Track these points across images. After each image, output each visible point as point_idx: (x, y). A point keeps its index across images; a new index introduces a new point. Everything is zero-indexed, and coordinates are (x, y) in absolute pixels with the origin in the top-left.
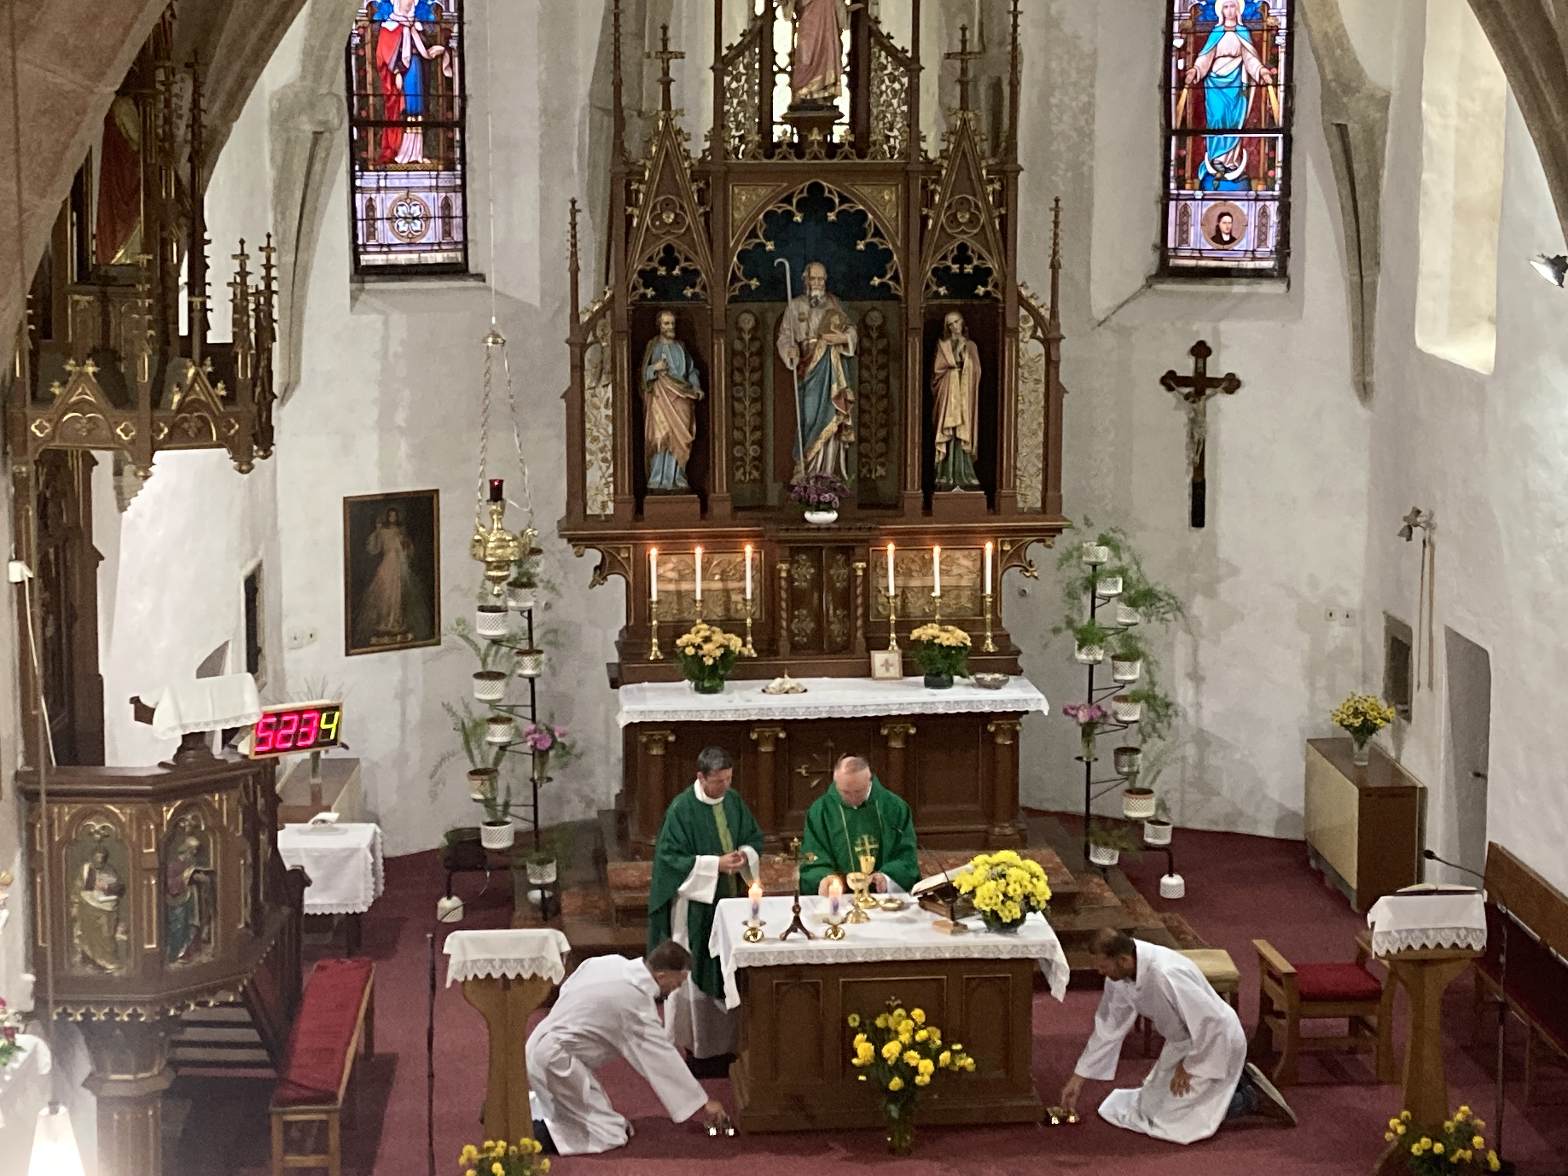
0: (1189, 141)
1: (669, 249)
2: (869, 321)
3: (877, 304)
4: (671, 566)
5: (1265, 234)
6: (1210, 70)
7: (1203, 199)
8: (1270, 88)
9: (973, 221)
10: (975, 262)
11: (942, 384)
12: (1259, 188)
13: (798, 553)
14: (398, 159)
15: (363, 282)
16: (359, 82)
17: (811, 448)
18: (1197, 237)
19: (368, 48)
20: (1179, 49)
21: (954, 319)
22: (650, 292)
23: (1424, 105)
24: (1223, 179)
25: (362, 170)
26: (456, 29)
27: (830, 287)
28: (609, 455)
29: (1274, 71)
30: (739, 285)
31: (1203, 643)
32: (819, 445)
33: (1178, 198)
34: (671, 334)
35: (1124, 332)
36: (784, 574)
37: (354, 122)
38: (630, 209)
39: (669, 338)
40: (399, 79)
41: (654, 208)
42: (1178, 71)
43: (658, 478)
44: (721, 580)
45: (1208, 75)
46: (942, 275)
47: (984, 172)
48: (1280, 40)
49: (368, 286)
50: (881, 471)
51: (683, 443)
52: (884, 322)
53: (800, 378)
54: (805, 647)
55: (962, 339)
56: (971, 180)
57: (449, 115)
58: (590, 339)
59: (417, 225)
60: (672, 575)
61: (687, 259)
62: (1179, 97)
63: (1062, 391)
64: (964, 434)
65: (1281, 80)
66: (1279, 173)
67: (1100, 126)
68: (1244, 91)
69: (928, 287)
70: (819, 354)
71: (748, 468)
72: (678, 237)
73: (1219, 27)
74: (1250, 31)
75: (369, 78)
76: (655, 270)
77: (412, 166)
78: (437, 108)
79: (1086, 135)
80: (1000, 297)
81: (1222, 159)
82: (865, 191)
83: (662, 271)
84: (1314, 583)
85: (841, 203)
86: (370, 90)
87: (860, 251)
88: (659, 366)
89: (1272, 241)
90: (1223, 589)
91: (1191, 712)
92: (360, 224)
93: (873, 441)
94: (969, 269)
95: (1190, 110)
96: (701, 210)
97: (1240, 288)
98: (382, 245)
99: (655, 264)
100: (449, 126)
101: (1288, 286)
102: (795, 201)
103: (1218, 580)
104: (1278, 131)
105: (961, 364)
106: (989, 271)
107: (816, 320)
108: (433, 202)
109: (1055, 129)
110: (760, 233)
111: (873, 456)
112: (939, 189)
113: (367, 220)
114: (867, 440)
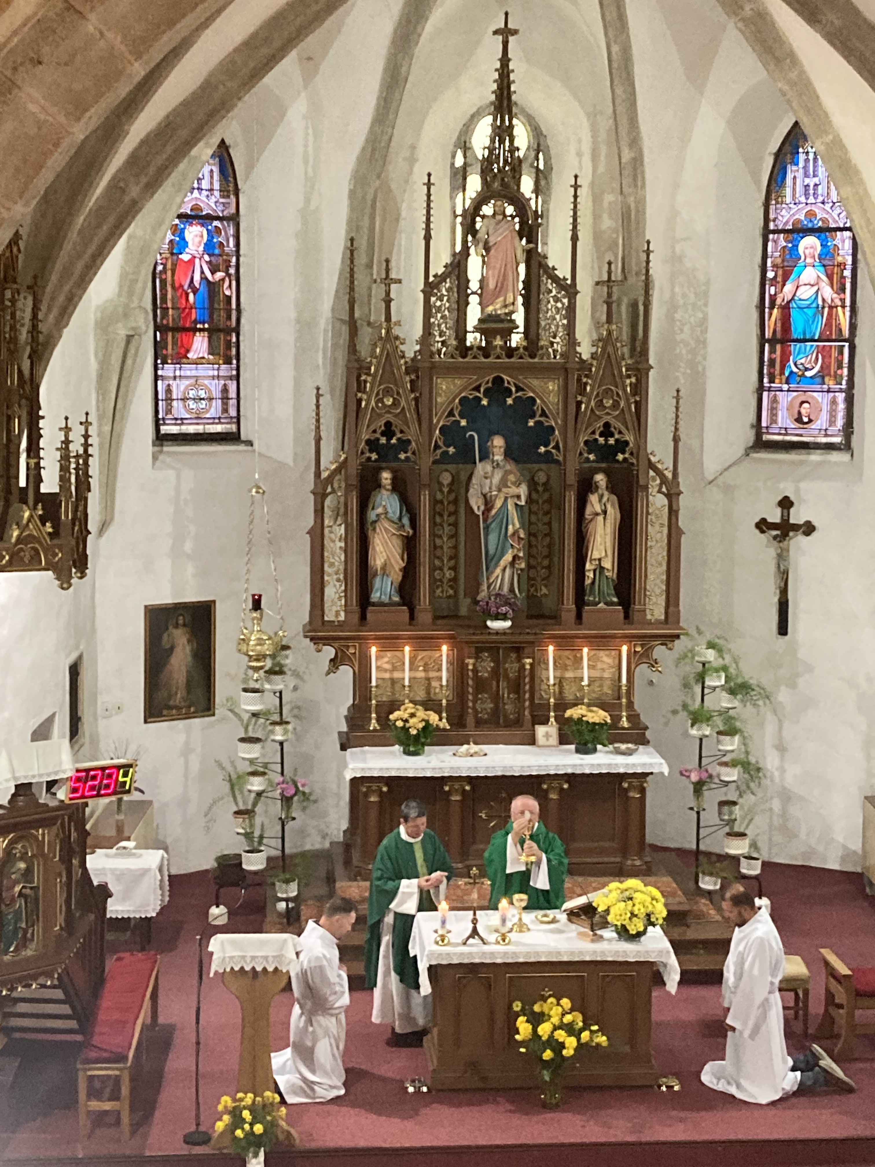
0: (778, 347)
1: (388, 424)
2: (536, 479)
3: (543, 466)
4: (386, 659)
5: (835, 417)
6: (794, 295)
7: (788, 391)
8: (839, 309)
9: (615, 405)
10: (617, 436)
11: (591, 526)
12: (830, 383)
13: (481, 652)
14: (190, 355)
15: (162, 445)
16: (161, 299)
17: (492, 573)
18: (784, 419)
19: (169, 273)
20: (772, 280)
21: (600, 478)
22: (374, 456)
25: (163, 363)
26: (234, 260)
27: (508, 454)
28: (342, 577)
29: (842, 296)
30: (439, 452)
31: (786, 724)
32: (498, 571)
33: (769, 390)
34: (389, 487)
35: (728, 490)
36: (470, 667)
37: (157, 328)
38: (359, 395)
39: (388, 490)
40: (191, 297)
41: (378, 394)
42: (770, 295)
43: (378, 594)
44: (424, 670)
45: (793, 299)
46: (591, 445)
47: (624, 370)
48: (847, 273)
49: (165, 449)
50: (544, 590)
52: (548, 480)
53: (485, 520)
54: (486, 722)
56: (614, 375)
57: (228, 323)
58: (329, 490)
59: (203, 404)
60: (388, 666)
61: (402, 432)
62: (771, 314)
63: (680, 532)
64: (607, 564)
65: (848, 302)
66: (845, 371)
67: (711, 336)
69: (581, 454)
71: (445, 587)
72: (396, 416)
73: (801, 263)
74: (824, 266)
75: (169, 296)
76: (378, 439)
78: (220, 319)
79: (702, 343)
80: (635, 461)
81: (803, 361)
82: (535, 383)
83: (383, 440)
84: (870, 680)
85: (517, 392)
86: (169, 305)
87: (531, 427)
88: (380, 510)
89: (840, 422)
90: (801, 682)
91: (777, 774)
92: (160, 403)
93: (539, 569)
94: (612, 441)
95: (779, 325)
96: (413, 396)
97: (815, 457)
98: (176, 419)
99: (378, 435)
100: (228, 331)
101: (852, 455)
102: (482, 390)
103: (798, 675)
104: (845, 341)
105: (605, 512)
106: (627, 443)
108: (215, 387)
109: (678, 338)
110: (456, 413)
111: (539, 579)
112: (590, 381)
113: (166, 400)
114: (534, 567)
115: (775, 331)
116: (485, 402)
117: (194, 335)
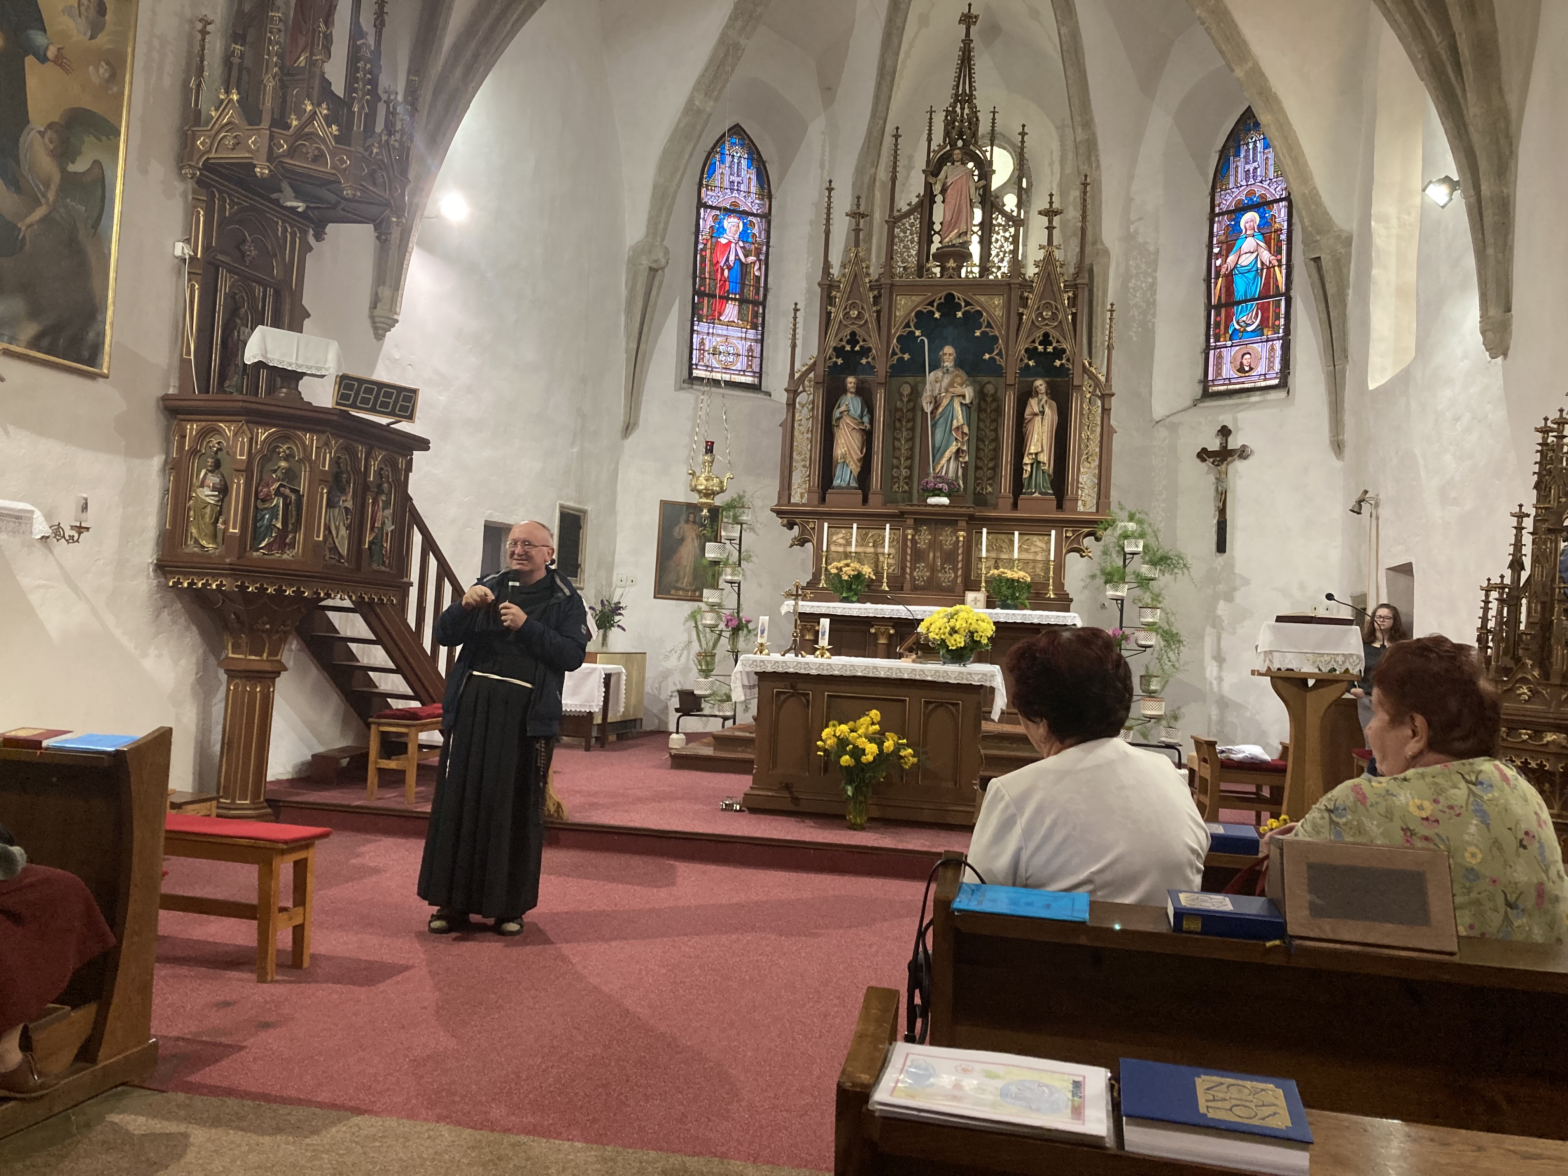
0: (1223, 311)
1: (853, 334)
2: (985, 391)
3: (991, 379)
4: (841, 535)
5: (1273, 362)
6: (1237, 263)
7: (1231, 346)
8: (1276, 268)
9: (1054, 316)
10: (1054, 344)
11: (1030, 426)
12: (1268, 333)
13: (921, 525)
14: (722, 318)
15: (692, 384)
16: (700, 270)
17: (938, 463)
18: (1228, 371)
19: (708, 252)
20: (1217, 254)
21: (1040, 384)
22: (840, 361)
23: (1373, 223)
24: (1245, 330)
25: (699, 321)
26: (764, 248)
27: (959, 363)
28: (808, 463)
29: (1279, 257)
30: (896, 357)
31: (1224, 635)
32: (944, 461)
33: (1216, 348)
34: (853, 390)
35: (1173, 428)
36: (910, 537)
37: (695, 292)
38: (829, 308)
39: (852, 393)
40: (726, 273)
41: (845, 308)
42: (1216, 267)
43: (839, 481)
44: (873, 546)
45: (1235, 267)
46: (1031, 353)
47: (1062, 285)
48: (1283, 237)
49: (695, 387)
50: (990, 489)
51: (855, 458)
52: (996, 392)
53: (933, 418)
54: (923, 588)
55: (1045, 398)
56: (1053, 291)
57: (756, 298)
58: (801, 389)
59: (731, 358)
60: (842, 541)
61: (864, 340)
62: (1216, 284)
63: (1111, 431)
64: (1044, 458)
65: (1284, 261)
66: (1282, 321)
67: (1161, 297)
68: (1259, 273)
69: (1022, 360)
70: (945, 402)
71: (901, 484)
72: (860, 326)
73: (1243, 235)
74: (1263, 234)
75: (707, 269)
76: (844, 347)
77: (730, 324)
78: (750, 293)
79: (1151, 304)
80: (1071, 367)
81: (1244, 319)
82: (983, 299)
83: (848, 348)
84: (1302, 587)
85: (966, 306)
86: (707, 276)
87: (977, 337)
88: (843, 408)
89: (1277, 367)
90: (1238, 595)
91: (1215, 683)
92: (694, 352)
93: (985, 469)
94: (1050, 349)
95: (1223, 291)
96: (875, 309)
97: (1255, 398)
98: (707, 366)
99: (844, 343)
100: (755, 303)
101: (1288, 392)
102: (935, 304)
103: (1235, 589)
104: (1282, 295)
105: (1043, 413)
106: (1064, 351)
107: (946, 381)
108: (742, 347)
109: (1131, 303)
110: (912, 325)
111: (985, 479)
112: (1031, 296)
113: (700, 350)
114: (981, 468)
115: (1220, 297)
116: (937, 315)
117: (727, 302)
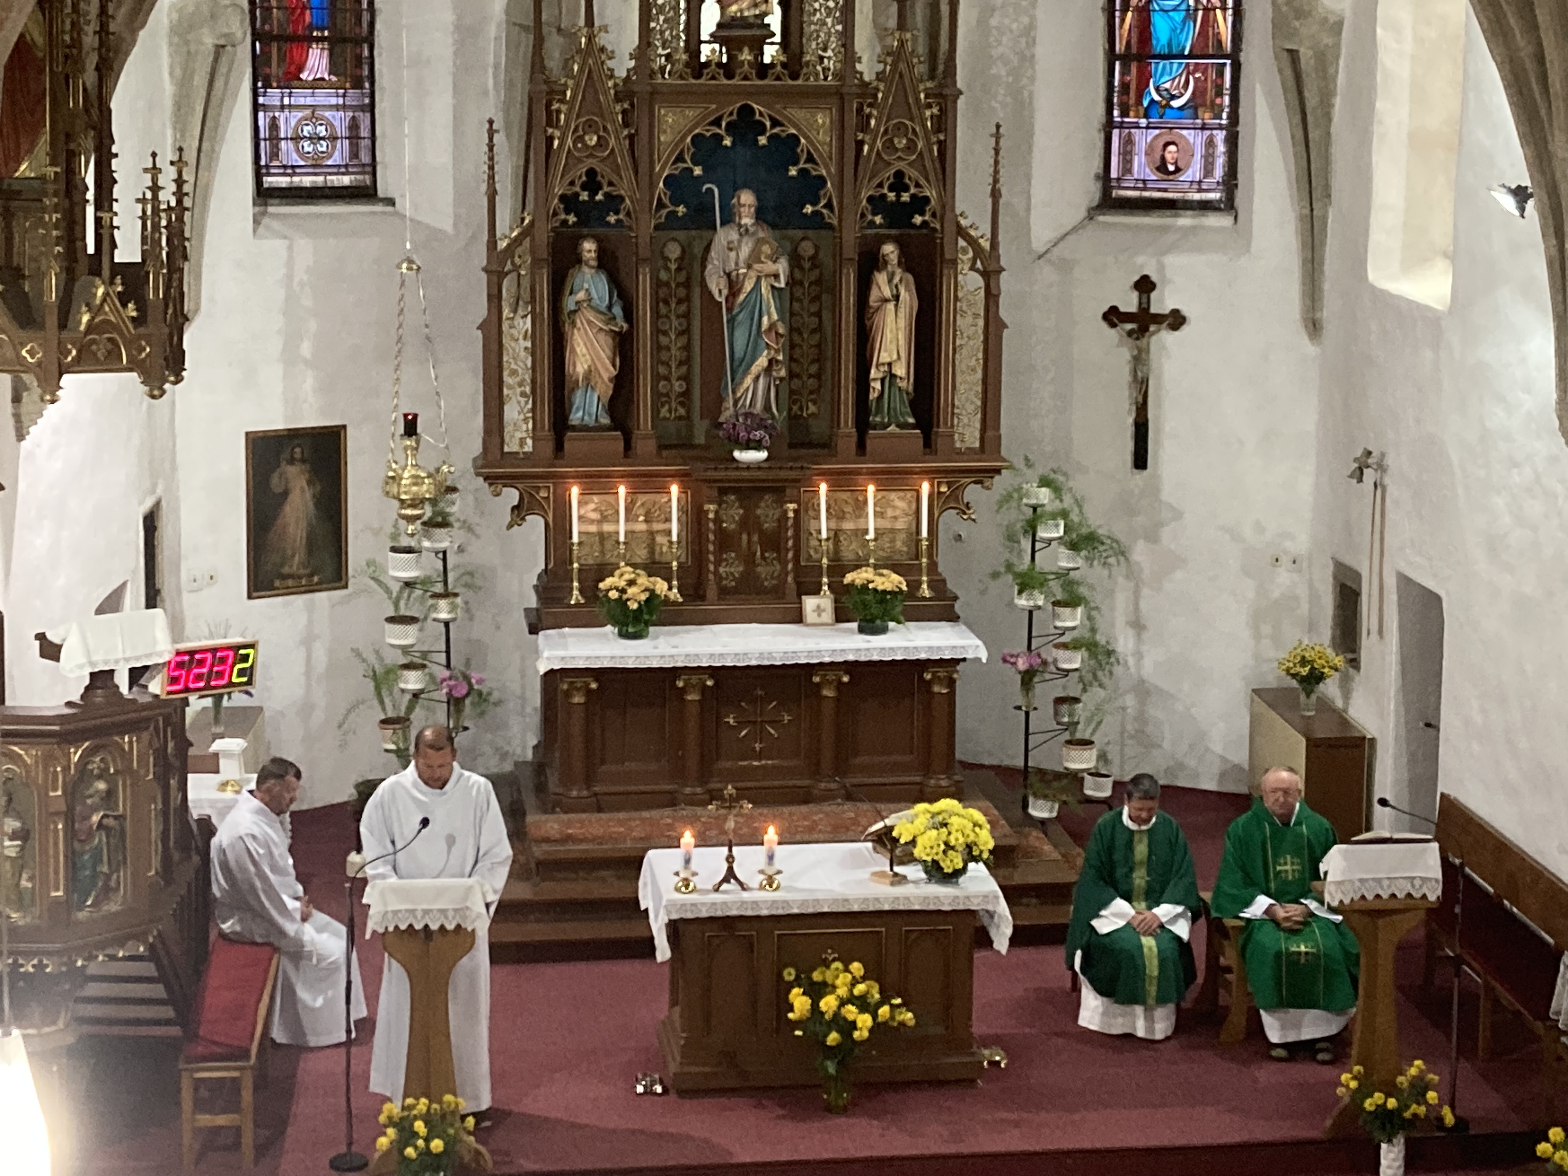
0: (1134, 66)
1: (591, 173)
2: (800, 251)
3: (810, 233)
4: (592, 506)
5: (1212, 164)
7: (1147, 128)
8: (1218, 12)
9: (911, 147)
10: (913, 190)
12: (1207, 117)
13: (726, 494)
14: (304, 76)
15: (266, 205)
17: (741, 383)
18: (1141, 167)
21: (889, 250)
22: (572, 219)
23: (1379, 31)
24: (1168, 106)
25: (265, 87)
28: (528, 389)
30: (664, 212)
31: (1145, 591)
32: (748, 381)
33: (1121, 126)
34: (594, 263)
35: (1065, 267)
36: (711, 516)
37: (256, 35)
38: (550, 131)
39: (592, 267)
41: (576, 130)
43: (580, 414)
44: (646, 521)
46: (877, 203)
47: (922, 96)
49: (271, 209)
50: (812, 408)
51: (606, 376)
52: (817, 253)
53: (729, 310)
54: (733, 592)
55: (899, 272)
56: (908, 103)
57: (357, 31)
58: (508, 266)
59: (323, 146)
60: (595, 516)
61: (611, 184)
62: (1123, 20)
63: (1001, 325)
64: (900, 370)
66: (1227, 100)
67: (1041, 50)
68: (1191, 14)
69: (863, 215)
70: (748, 286)
71: (674, 405)
72: (603, 160)
76: (577, 195)
77: (317, 84)
78: (346, 24)
79: (1027, 59)
80: (938, 226)
81: (1167, 85)
82: (798, 114)
83: (584, 196)
84: (1260, 528)
85: (773, 127)
86: (274, 3)
87: (792, 177)
88: (581, 295)
89: (1219, 172)
90: (1166, 534)
91: (1131, 661)
92: (262, 144)
93: (805, 378)
94: (905, 197)
96: (626, 132)
97: (1185, 220)
98: (285, 167)
99: (577, 189)
100: (357, 41)
101: (1236, 218)
102: (724, 124)
103: (1160, 524)
104: (1226, 57)
105: (897, 298)
106: (927, 200)
107: (745, 250)
108: (340, 121)
109: (995, 53)
110: (687, 158)
111: (805, 393)
112: (875, 112)
113: (270, 139)
114: (798, 376)
115: (1128, 43)
116: (727, 142)
117: (310, 47)
